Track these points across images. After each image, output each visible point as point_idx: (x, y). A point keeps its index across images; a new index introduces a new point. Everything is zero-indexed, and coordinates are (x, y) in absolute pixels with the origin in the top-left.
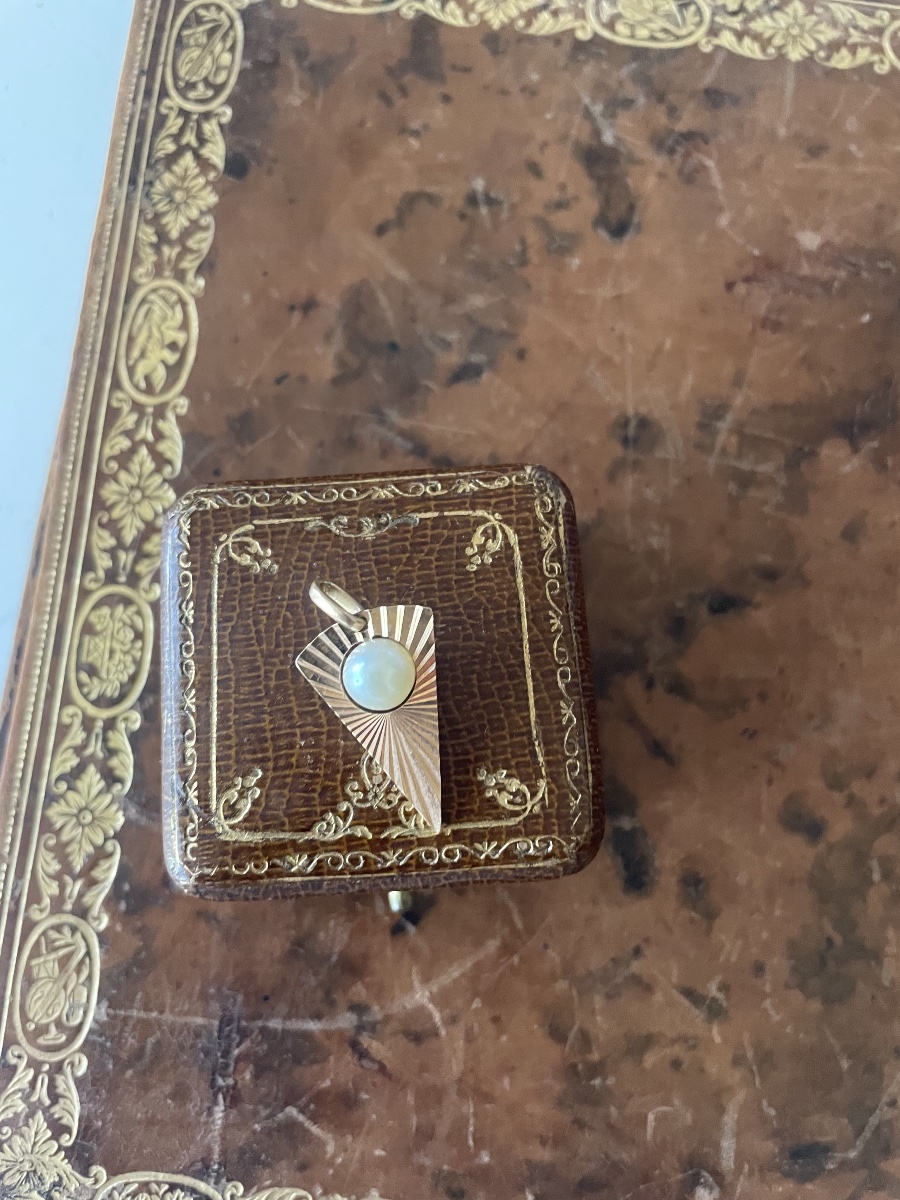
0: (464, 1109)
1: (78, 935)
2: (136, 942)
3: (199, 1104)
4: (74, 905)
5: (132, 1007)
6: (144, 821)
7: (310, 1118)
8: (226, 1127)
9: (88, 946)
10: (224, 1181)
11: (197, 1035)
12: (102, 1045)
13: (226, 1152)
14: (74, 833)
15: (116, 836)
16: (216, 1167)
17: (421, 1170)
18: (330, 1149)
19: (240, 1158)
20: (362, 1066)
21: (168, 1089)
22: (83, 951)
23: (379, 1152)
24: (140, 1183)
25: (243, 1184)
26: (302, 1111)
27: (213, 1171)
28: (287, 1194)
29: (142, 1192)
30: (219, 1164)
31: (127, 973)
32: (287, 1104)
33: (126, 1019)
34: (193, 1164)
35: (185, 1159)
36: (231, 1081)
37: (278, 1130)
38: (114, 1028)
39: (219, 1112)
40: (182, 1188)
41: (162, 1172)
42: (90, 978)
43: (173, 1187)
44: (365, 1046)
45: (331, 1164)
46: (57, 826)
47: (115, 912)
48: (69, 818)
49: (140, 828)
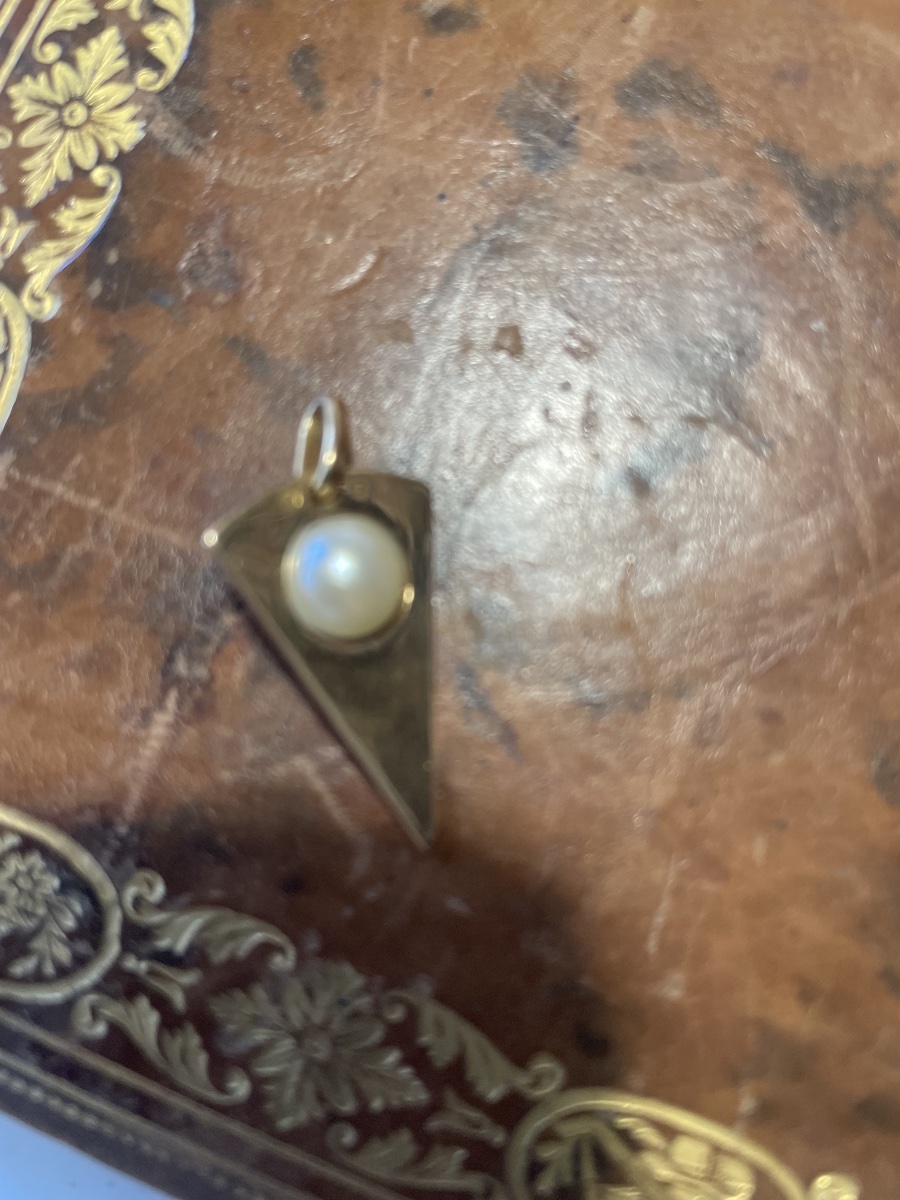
0: (657, 873)
2: (101, 361)
3: (128, 696)
4: (6, 263)
5: (55, 476)
6: (178, 147)
8: (166, 756)
10: (130, 863)
11: (164, 566)
13: (152, 807)
14: (43, 138)
15: (122, 161)
16: (125, 831)
18: (361, 864)
21: (80, 648)
23: (454, 903)
25: (166, 883)
28: (245, 929)
30: (132, 826)
31: (68, 412)
33: (39, 495)
34: (79, 812)
35: (68, 795)
36: (201, 672)
38: (11, 507)
39: (161, 724)
40: (45, 852)
43: (28, 845)
45: (352, 896)
46: (20, 117)
47: (78, 296)
48: (44, 109)
49: (168, 157)
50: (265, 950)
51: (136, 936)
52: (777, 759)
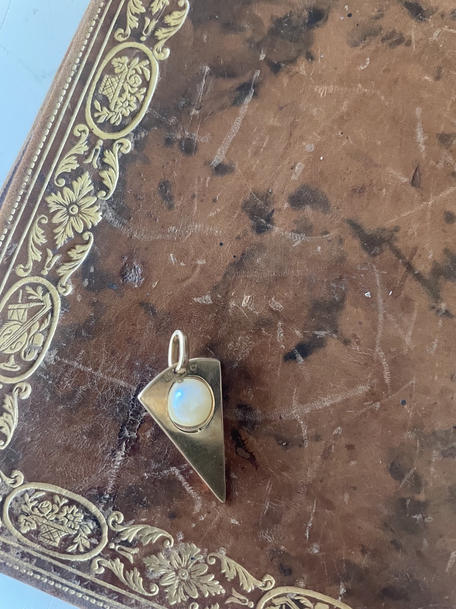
0: (309, 508)
1: (48, 296)
2: (89, 312)
3: (106, 446)
4: (49, 272)
5: (74, 360)
6: (116, 224)
7: (187, 480)
8: (122, 468)
9: (53, 305)
10: (111, 508)
11: (118, 393)
12: (46, 382)
13: (118, 487)
14: (62, 220)
15: (94, 229)
16: (107, 496)
17: (263, 544)
18: (198, 507)
19: (127, 495)
20: (237, 453)
21: (86, 427)
22: (49, 308)
23: (233, 521)
24: (47, 492)
25: (124, 516)
26: (182, 473)
27: (104, 498)
28: (156, 533)
29: (47, 500)
30: (110, 495)
31: (78, 334)
32: (172, 465)
33: (67, 367)
34: (90, 489)
35: (85, 484)
36: (134, 435)
37: (161, 482)
38: (57, 372)
39: (120, 455)
40: (78, 505)
41: (66, 489)
42: (49, 329)
43: (71, 502)
44: (243, 438)
45: (195, 519)
46: (52, 211)
47: (78, 285)
48: (61, 207)
49: (112, 228)
50: (163, 540)
51: (113, 535)
52: (353, 463)
